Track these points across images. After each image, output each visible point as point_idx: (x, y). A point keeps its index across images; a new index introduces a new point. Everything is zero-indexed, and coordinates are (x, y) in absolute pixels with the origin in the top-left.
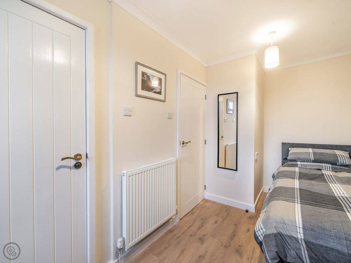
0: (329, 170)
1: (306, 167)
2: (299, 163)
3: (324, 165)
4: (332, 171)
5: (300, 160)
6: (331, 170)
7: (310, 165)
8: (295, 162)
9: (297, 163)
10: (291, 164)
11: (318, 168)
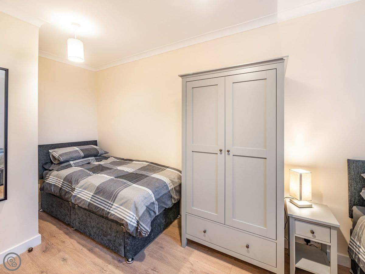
0: (94, 161)
1: (79, 164)
2: (71, 162)
3: (90, 158)
4: (97, 161)
5: (72, 160)
6: (95, 161)
7: (81, 162)
8: (68, 163)
9: (70, 163)
10: (65, 166)
11: (88, 162)
